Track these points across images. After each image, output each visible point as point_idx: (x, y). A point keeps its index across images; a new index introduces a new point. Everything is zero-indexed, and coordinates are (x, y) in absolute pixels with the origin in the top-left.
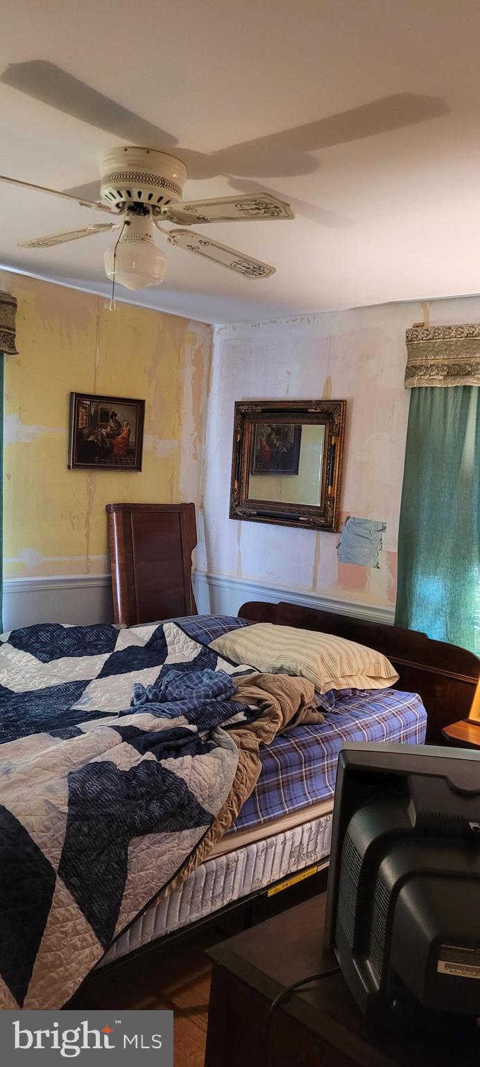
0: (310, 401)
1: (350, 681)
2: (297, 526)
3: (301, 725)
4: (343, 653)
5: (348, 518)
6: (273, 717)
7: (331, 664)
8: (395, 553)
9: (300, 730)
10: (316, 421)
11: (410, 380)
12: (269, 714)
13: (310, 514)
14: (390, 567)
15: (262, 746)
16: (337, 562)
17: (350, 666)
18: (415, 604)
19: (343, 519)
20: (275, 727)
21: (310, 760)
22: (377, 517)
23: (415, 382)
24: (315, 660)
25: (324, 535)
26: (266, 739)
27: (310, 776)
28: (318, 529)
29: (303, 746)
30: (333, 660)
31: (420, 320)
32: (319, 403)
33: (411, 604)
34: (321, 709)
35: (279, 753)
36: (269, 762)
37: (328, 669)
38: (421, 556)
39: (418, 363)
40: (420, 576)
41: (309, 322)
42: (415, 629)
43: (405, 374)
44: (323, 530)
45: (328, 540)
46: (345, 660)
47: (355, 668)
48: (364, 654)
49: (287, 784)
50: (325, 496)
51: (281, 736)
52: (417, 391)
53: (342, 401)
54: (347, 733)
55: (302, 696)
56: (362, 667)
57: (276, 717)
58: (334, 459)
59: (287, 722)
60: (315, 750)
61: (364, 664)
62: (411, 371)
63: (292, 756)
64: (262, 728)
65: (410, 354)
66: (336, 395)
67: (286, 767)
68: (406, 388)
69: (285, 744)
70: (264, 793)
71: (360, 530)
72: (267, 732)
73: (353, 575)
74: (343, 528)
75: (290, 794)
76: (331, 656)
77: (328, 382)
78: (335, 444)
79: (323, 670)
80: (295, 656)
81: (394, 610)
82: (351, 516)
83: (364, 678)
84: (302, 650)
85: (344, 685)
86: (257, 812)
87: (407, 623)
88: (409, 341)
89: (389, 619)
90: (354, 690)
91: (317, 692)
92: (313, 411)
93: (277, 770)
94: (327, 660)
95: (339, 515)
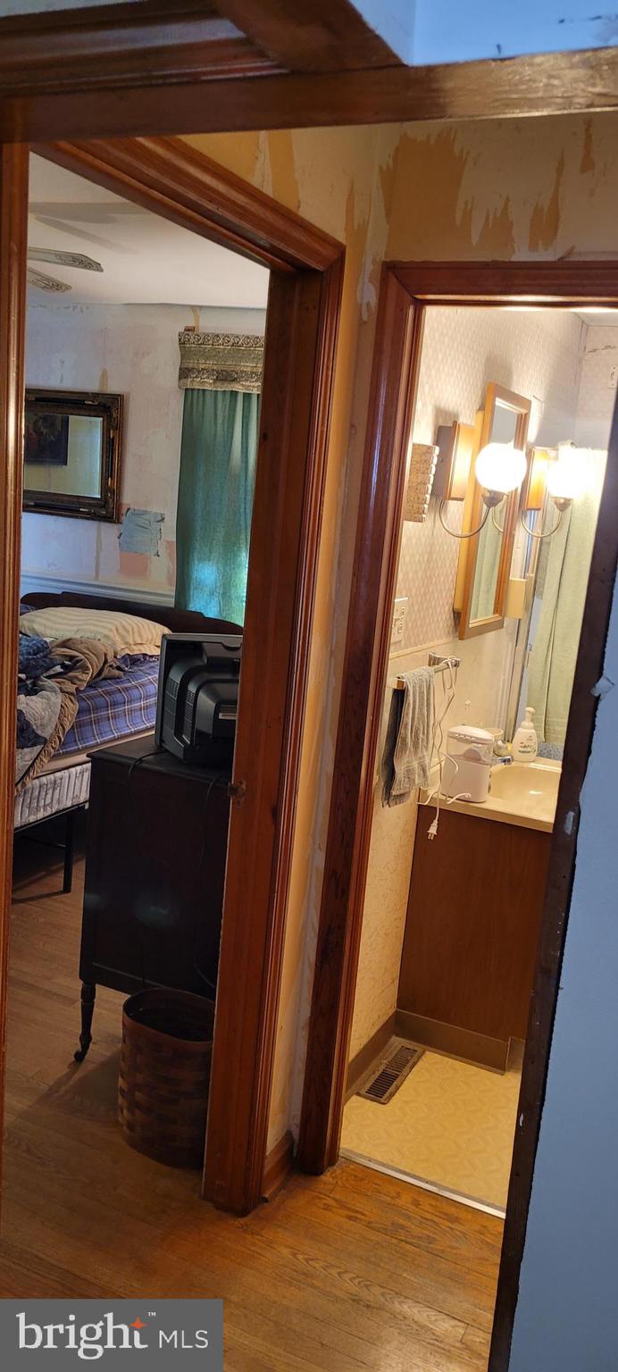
0: (87, 393)
1: (140, 647)
2: (76, 517)
3: (105, 679)
4: (134, 626)
5: (129, 509)
6: (85, 669)
7: (124, 633)
8: (172, 542)
9: (105, 683)
10: (93, 414)
11: (184, 381)
12: (81, 667)
13: (90, 505)
14: (170, 555)
15: (77, 689)
16: (118, 551)
17: (140, 636)
18: (192, 587)
19: (124, 511)
20: (87, 678)
21: (114, 704)
22: (156, 509)
23: (188, 383)
24: (111, 630)
25: (105, 526)
26: (80, 686)
27: (115, 717)
28: (100, 520)
29: (109, 693)
30: (127, 631)
31: (191, 324)
32: (96, 395)
33: (189, 587)
34: (119, 668)
35: (90, 698)
36: (84, 704)
37: (123, 637)
38: (198, 546)
39: (191, 365)
40: (196, 562)
41: (82, 311)
42: (193, 610)
43: (178, 374)
44: (105, 521)
45: (109, 531)
46: (136, 629)
47: (144, 636)
48: (152, 627)
49: (98, 721)
50: (105, 488)
51: (90, 686)
52: (190, 393)
53: (119, 395)
54: (142, 685)
55: (105, 655)
56: (150, 638)
57: (87, 668)
58: (113, 453)
59: (95, 674)
60: (118, 697)
61: (152, 634)
62: (184, 373)
63: (100, 701)
64: (76, 677)
65: (183, 357)
66: (113, 388)
67: (96, 709)
68: (180, 388)
69: (93, 692)
70: (80, 727)
71: (141, 521)
72: (81, 680)
73: (134, 563)
74: (123, 518)
75: (100, 730)
76: (124, 627)
77: (104, 375)
78: (113, 438)
79: (118, 639)
80: (92, 628)
81: (174, 594)
82: (132, 507)
83: (153, 647)
84: (97, 623)
85: (136, 651)
86: (76, 741)
87: (186, 605)
88: (182, 343)
89: (170, 602)
90: (145, 655)
91: (115, 657)
92: (90, 403)
93: (90, 710)
94: (121, 630)
95: (119, 506)
